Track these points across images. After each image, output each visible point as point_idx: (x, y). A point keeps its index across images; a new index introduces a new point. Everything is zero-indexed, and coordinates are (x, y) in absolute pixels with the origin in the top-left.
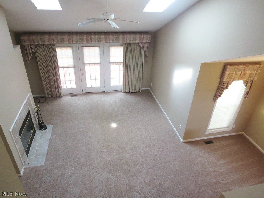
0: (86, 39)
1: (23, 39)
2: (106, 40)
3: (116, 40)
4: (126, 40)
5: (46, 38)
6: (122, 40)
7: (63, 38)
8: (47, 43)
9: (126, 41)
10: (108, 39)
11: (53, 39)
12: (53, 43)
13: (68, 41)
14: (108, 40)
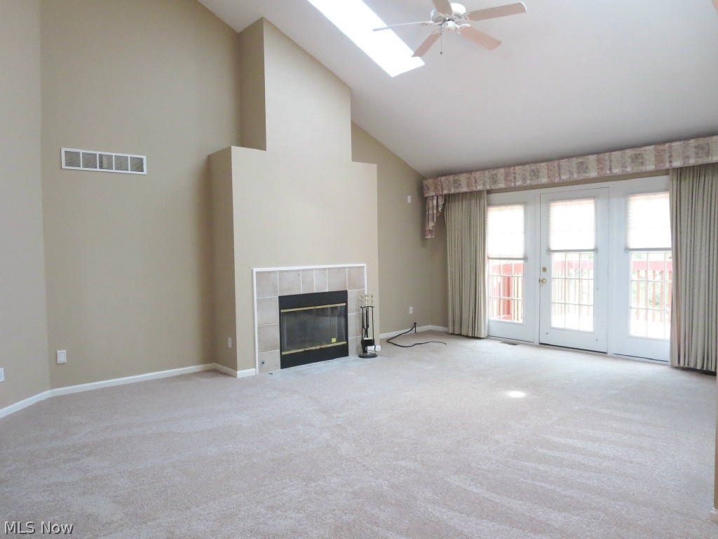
0: (546, 171)
1: (426, 185)
2: (600, 166)
3: (633, 162)
4: (670, 156)
5: (463, 178)
6: (656, 160)
7: (496, 175)
8: (465, 189)
9: (671, 162)
10: (608, 163)
11: (475, 178)
12: (474, 189)
13: (505, 180)
14: (608, 168)
